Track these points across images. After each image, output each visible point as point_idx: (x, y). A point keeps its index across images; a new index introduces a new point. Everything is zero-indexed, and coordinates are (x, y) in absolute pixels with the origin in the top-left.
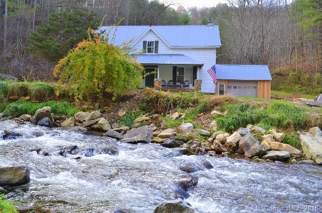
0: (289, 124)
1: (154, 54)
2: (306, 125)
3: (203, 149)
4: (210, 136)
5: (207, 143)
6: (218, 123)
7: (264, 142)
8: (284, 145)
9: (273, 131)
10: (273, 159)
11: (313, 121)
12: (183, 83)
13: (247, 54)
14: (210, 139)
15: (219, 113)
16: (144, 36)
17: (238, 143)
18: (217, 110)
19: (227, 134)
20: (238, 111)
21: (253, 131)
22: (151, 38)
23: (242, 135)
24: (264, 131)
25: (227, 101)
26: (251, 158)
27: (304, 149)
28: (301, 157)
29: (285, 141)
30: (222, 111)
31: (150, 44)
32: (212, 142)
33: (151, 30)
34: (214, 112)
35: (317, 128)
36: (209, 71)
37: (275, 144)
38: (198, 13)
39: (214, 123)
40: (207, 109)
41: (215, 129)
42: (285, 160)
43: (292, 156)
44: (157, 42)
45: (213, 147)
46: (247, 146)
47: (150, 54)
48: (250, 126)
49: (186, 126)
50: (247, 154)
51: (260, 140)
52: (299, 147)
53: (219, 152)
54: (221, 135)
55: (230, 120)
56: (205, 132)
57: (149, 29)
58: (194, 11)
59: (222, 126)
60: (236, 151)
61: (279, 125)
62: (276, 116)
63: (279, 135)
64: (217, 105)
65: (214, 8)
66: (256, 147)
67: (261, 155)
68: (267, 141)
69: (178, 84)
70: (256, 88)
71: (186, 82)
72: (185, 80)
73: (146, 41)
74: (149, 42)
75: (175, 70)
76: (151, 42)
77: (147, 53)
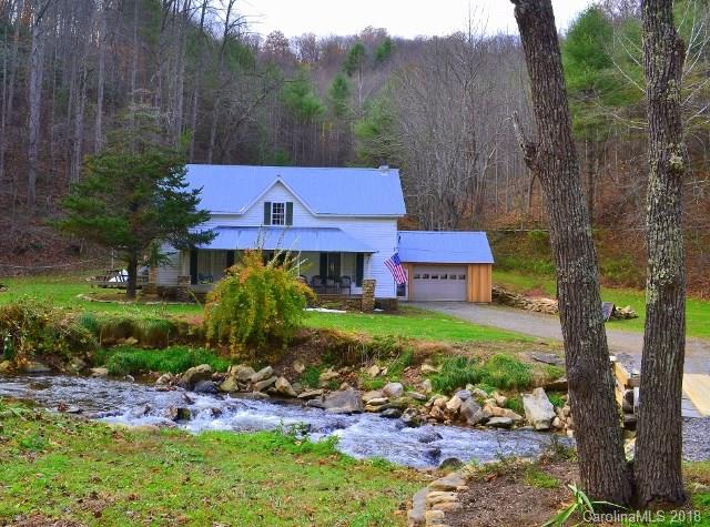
0: (512, 385)
1: (285, 226)
2: (530, 385)
3: (424, 418)
4: (426, 400)
5: (424, 409)
6: (432, 383)
7: (486, 408)
8: (506, 411)
9: (495, 394)
10: (496, 426)
11: (537, 381)
12: (341, 282)
13: (444, 195)
14: (428, 404)
15: (431, 368)
17: (459, 409)
18: (429, 364)
19: (445, 398)
20: (454, 367)
21: (474, 395)
22: (279, 197)
23: (464, 400)
24: (485, 394)
25: (440, 351)
26: (474, 426)
27: (527, 414)
28: (523, 423)
29: (507, 405)
30: (435, 365)
31: (278, 207)
32: (430, 409)
33: (279, 182)
34: (425, 367)
35: (541, 390)
36: (387, 263)
37: (498, 410)
38: (318, 50)
39: (427, 382)
40: (415, 361)
41: (429, 390)
42: (507, 427)
43: (513, 422)
44: (290, 205)
45: (432, 414)
46: (470, 413)
47: (277, 226)
48: (469, 386)
49: (395, 387)
50: (469, 421)
51: (483, 405)
52: (521, 411)
53: (440, 421)
54: (439, 399)
55: (447, 379)
56: (421, 396)
57: (275, 181)
58: (308, 44)
59: (437, 387)
60: (459, 418)
61: (502, 385)
62: (498, 374)
63: (502, 399)
64: (427, 356)
65: (356, 37)
66: (478, 414)
67: (484, 421)
68: (490, 407)
69: (331, 283)
70: (464, 277)
71: (344, 280)
72: (342, 275)
73: (269, 204)
74: (275, 205)
75: (324, 256)
76: (279, 204)
77: (271, 225)
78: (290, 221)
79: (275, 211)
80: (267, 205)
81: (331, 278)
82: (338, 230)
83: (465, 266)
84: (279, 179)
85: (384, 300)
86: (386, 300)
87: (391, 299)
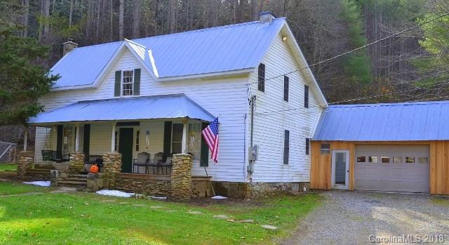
1: (133, 96)
16: (118, 61)
22: (127, 66)
31: (128, 75)
33: (126, 47)
47: (126, 96)
57: (122, 46)
70: (427, 159)
73: (120, 72)
76: (128, 72)
77: (122, 96)
78: (137, 91)
79: (124, 80)
80: (118, 73)
82: (182, 96)
83: (427, 144)
84: (124, 43)
85: (231, 184)
86: (235, 184)
87: (240, 184)
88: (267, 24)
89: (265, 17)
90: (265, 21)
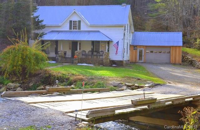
1: (77, 30)
16: (70, 16)
22: (75, 18)
33: (75, 12)
44: (80, 22)
47: (74, 30)
57: (73, 12)
69: (95, 53)
70: (169, 52)
71: (101, 52)
72: (100, 50)
73: (72, 21)
74: (74, 21)
75: (93, 42)
76: (75, 21)
77: (72, 30)
78: (79, 28)
79: (73, 24)
80: (71, 21)
81: (96, 51)
82: (99, 31)
83: (170, 47)
84: (75, 11)
85: (118, 61)
86: (119, 61)
87: (121, 61)
88: (125, 7)
89: (124, 4)
90: (124, 6)
